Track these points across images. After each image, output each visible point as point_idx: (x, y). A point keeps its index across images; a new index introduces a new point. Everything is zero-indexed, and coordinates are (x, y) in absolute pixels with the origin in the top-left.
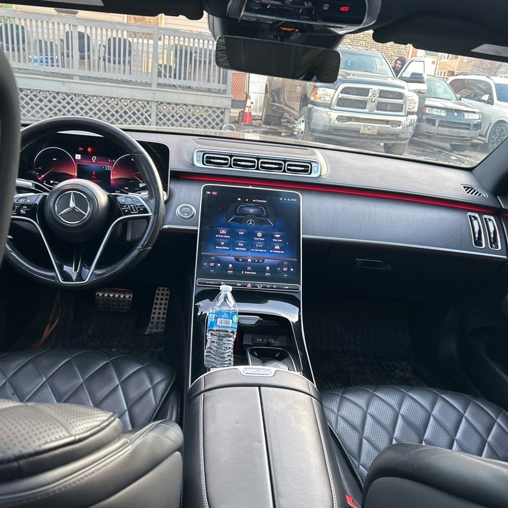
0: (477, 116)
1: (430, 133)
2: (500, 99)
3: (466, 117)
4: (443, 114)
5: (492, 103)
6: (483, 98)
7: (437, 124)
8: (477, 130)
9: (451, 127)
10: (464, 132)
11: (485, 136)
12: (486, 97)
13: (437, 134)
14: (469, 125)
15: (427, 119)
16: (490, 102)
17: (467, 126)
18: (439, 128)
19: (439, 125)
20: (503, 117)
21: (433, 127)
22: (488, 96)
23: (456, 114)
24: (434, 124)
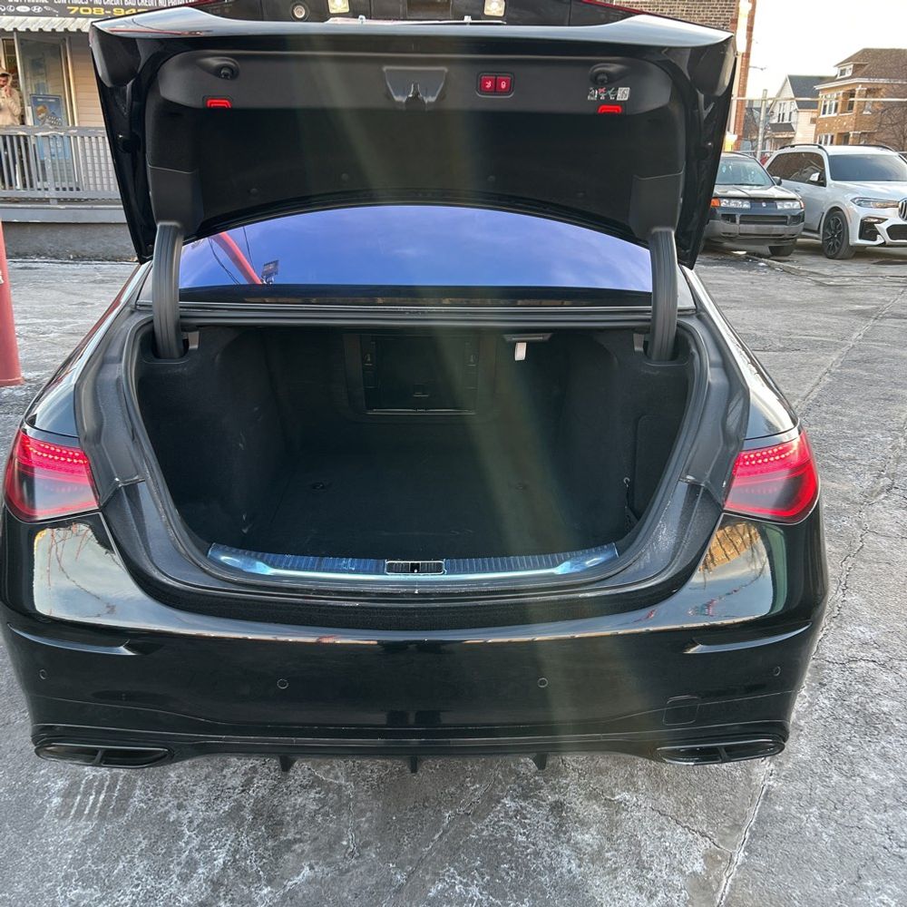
0: (796, 205)
1: (730, 234)
2: (833, 178)
3: (779, 207)
4: (746, 205)
5: (824, 185)
6: (812, 179)
7: (738, 221)
8: (798, 223)
9: (759, 223)
10: (778, 229)
11: (818, 232)
12: (815, 177)
13: (740, 234)
14: (785, 217)
15: (723, 215)
16: (821, 182)
17: (782, 219)
18: (741, 225)
19: (741, 222)
20: (837, 202)
21: (733, 225)
22: (818, 174)
23: (764, 205)
24: (734, 221)
